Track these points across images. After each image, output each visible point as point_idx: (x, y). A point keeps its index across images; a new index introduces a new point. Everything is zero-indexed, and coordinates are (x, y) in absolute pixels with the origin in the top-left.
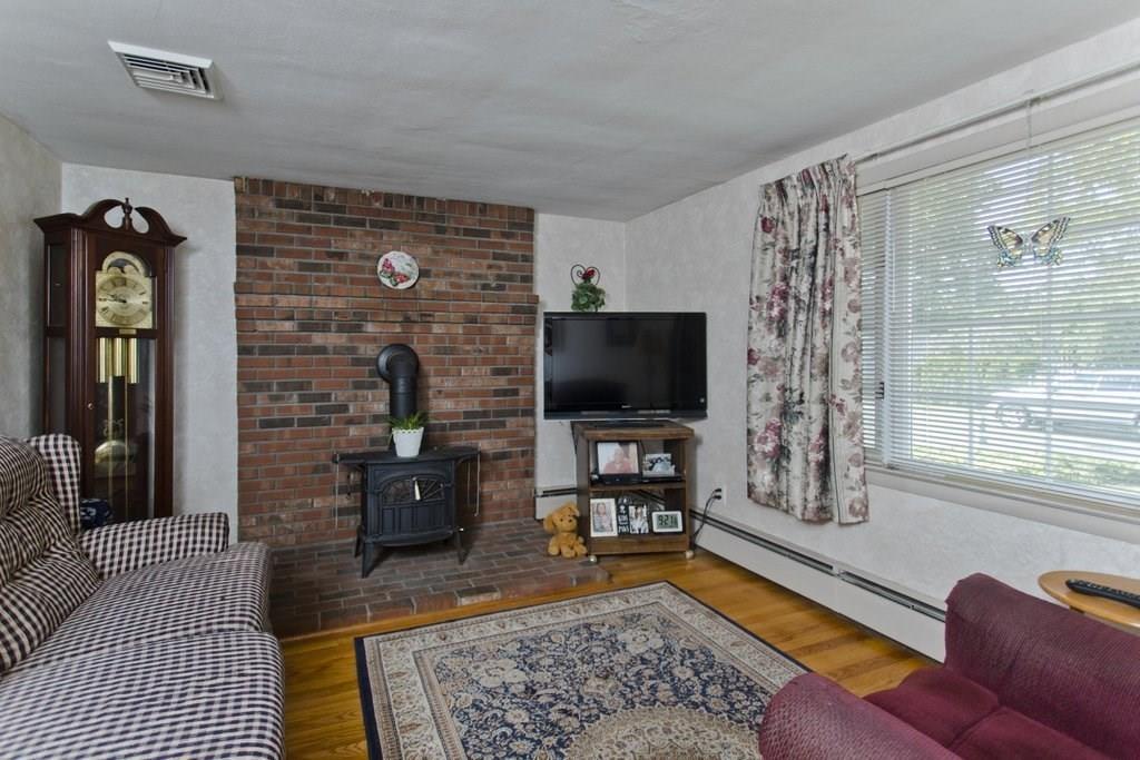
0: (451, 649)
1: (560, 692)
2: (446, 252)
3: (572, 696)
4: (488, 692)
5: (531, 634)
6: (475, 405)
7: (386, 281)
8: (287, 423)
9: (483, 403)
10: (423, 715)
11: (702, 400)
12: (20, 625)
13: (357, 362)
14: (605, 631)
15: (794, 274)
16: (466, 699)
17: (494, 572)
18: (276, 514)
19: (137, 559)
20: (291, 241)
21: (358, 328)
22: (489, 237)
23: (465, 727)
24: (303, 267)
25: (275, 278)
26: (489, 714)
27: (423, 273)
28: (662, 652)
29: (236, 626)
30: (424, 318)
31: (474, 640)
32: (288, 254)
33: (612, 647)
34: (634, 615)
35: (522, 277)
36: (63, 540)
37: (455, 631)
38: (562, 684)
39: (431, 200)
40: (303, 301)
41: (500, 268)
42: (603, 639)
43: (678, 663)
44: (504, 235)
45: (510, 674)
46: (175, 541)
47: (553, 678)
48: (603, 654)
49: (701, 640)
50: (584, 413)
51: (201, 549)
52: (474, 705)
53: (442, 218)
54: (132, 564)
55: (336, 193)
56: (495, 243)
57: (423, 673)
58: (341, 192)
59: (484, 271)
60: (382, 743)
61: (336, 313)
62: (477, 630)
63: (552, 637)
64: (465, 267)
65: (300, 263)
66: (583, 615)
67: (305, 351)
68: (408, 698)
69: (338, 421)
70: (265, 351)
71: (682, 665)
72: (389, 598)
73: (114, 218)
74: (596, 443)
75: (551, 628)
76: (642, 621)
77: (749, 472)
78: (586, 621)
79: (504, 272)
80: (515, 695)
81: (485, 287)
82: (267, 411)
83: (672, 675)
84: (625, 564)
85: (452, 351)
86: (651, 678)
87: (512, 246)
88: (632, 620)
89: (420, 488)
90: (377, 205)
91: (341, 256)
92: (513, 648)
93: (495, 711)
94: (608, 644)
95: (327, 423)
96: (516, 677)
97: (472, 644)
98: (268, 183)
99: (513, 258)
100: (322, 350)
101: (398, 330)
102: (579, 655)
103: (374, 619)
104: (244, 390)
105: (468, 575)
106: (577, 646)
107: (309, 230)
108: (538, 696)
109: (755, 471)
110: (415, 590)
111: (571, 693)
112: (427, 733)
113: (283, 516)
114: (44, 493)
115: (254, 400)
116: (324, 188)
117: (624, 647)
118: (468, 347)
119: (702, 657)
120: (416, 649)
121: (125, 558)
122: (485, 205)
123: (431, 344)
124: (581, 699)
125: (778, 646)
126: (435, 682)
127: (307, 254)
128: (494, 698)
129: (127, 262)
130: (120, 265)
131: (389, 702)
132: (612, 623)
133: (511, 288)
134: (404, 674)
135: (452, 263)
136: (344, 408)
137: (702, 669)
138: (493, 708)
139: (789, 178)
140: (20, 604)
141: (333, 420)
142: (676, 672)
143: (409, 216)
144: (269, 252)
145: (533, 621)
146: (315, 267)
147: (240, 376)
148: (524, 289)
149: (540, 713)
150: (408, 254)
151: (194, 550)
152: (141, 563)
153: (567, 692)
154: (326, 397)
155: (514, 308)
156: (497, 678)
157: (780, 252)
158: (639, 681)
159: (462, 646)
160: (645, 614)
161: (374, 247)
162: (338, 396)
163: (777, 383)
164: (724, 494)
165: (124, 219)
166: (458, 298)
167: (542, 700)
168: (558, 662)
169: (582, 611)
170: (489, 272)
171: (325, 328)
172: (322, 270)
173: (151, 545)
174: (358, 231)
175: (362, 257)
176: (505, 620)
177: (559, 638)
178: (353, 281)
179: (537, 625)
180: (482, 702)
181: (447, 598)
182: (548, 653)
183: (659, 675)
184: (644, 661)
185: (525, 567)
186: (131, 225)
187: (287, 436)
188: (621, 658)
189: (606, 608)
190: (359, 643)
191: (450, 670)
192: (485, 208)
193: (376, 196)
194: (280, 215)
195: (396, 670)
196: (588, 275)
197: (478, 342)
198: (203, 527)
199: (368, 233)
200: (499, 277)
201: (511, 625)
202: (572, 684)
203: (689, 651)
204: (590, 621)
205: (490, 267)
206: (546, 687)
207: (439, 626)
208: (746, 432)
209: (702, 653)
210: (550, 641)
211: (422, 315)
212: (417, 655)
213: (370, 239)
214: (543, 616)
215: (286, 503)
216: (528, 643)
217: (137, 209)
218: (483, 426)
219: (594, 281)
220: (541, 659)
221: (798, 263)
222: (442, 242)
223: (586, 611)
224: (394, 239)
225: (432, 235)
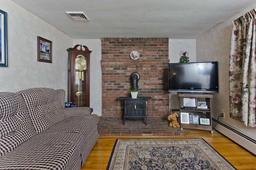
0: (136, 146)
1: (159, 164)
2: (146, 50)
3: (161, 166)
4: (140, 159)
5: (157, 146)
6: (154, 87)
7: (132, 58)
8: (111, 89)
9: (155, 87)
10: (122, 161)
11: (217, 87)
12: (43, 125)
13: (126, 76)
14: (178, 150)
15: (244, 47)
16: (134, 159)
17: (154, 128)
18: (109, 109)
19: (72, 115)
20: (112, 50)
21: (126, 69)
22: (157, 46)
23: (130, 167)
24: (115, 56)
25: (109, 58)
26: (137, 165)
27: (141, 56)
28: (193, 159)
29: (78, 132)
30: (141, 66)
31: (142, 145)
32: (112, 53)
33: (178, 154)
34: (188, 147)
35: (165, 55)
36: (59, 110)
37: (139, 142)
38: (160, 162)
39: (142, 38)
40: (114, 63)
41: (160, 53)
42: (176, 152)
43: (197, 164)
44: (161, 45)
45: (147, 156)
46: (79, 112)
47: (158, 159)
48: (175, 156)
49: (207, 159)
50: (179, 90)
51: (84, 114)
52: (135, 162)
53: (145, 42)
54: (71, 116)
55: (121, 39)
56: (158, 47)
57: (127, 150)
58: (122, 39)
59: (155, 54)
60: (111, 166)
61: (121, 66)
62: (144, 142)
63: (162, 149)
64: (150, 54)
65: (114, 55)
66: (173, 144)
67: (115, 74)
68: (121, 156)
69: (122, 89)
70: (107, 74)
71: (198, 164)
72: (127, 131)
73: (79, 48)
74: (183, 98)
75: (163, 146)
76: (190, 149)
77: (230, 109)
78: (174, 146)
79: (161, 54)
80: (146, 162)
81: (156, 58)
82: (108, 87)
83: (193, 167)
84: (191, 132)
85: (148, 74)
86: (186, 166)
87: (163, 48)
88: (187, 148)
89: (136, 106)
90: (130, 41)
91: (122, 53)
92: (151, 149)
93: (139, 165)
94: (177, 153)
95: (120, 90)
96: (148, 156)
97: (141, 146)
98: (108, 38)
99: (163, 51)
100: (118, 74)
101: (135, 69)
102: (168, 155)
103: (122, 135)
104: (103, 82)
105: (147, 128)
106: (168, 152)
107: (116, 48)
108: (152, 163)
109: (232, 109)
110: (133, 130)
111: (161, 165)
112: (121, 166)
113: (111, 110)
114: (57, 100)
115: (105, 84)
116: (119, 38)
117: (182, 155)
118: (152, 73)
119: (206, 164)
120: (128, 144)
121: (70, 114)
122: (155, 38)
123: (143, 72)
124: (163, 167)
125: (235, 166)
126: (129, 153)
127: (115, 53)
128: (141, 161)
129: (81, 57)
130: (80, 57)
131: (116, 156)
132: (181, 147)
133: (163, 58)
134: (123, 150)
135: (148, 53)
136: (123, 87)
137: (204, 168)
138: (139, 164)
139: (242, 16)
140: (44, 121)
141: (121, 89)
142: (195, 166)
143: (137, 43)
144: (108, 53)
145: (159, 143)
146: (117, 56)
147: (102, 79)
148: (166, 58)
149: (150, 168)
150: (137, 51)
151: (82, 114)
152: (73, 116)
153: (160, 164)
154: (119, 84)
155: (163, 63)
156: (143, 156)
157: (240, 40)
158: (182, 167)
159: (139, 146)
160: (192, 147)
161: (130, 50)
162: (122, 84)
163: (240, 82)
164: (224, 115)
165: (81, 48)
166: (148, 61)
167: (153, 165)
168: (161, 155)
169: (173, 143)
170: (157, 54)
171: (119, 69)
172: (118, 56)
173: (75, 112)
174: (126, 47)
175: (127, 53)
176: (152, 141)
177: (164, 149)
178: (125, 58)
179: (159, 144)
180: (137, 161)
181: (140, 133)
182: (159, 152)
183: (190, 166)
184: (186, 161)
185: (162, 128)
186: (82, 49)
187: (112, 92)
188: (180, 158)
189: (181, 143)
190: (117, 140)
191: (133, 151)
192: (156, 39)
193: (130, 39)
194: (110, 45)
195: (121, 148)
196: (184, 54)
197: (154, 71)
198: (84, 110)
199: (128, 47)
200: (159, 56)
201: (153, 143)
202: (162, 163)
203: (202, 161)
204: (175, 146)
205: (157, 53)
206: (155, 162)
207: (135, 140)
208: (229, 97)
209: (206, 162)
210: (161, 149)
211: (140, 65)
212: (128, 146)
213: (129, 49)
214: (162, 142)
215: (111, 107)
216: (155, 148)
217: (83, 46)
218: (156, 92)
219: (186, 55)
220: (157, 153)
221: (246, 43)
222: (145, 48)
223: (174, 143)
224: (134, 48)
225: (143, 47)
